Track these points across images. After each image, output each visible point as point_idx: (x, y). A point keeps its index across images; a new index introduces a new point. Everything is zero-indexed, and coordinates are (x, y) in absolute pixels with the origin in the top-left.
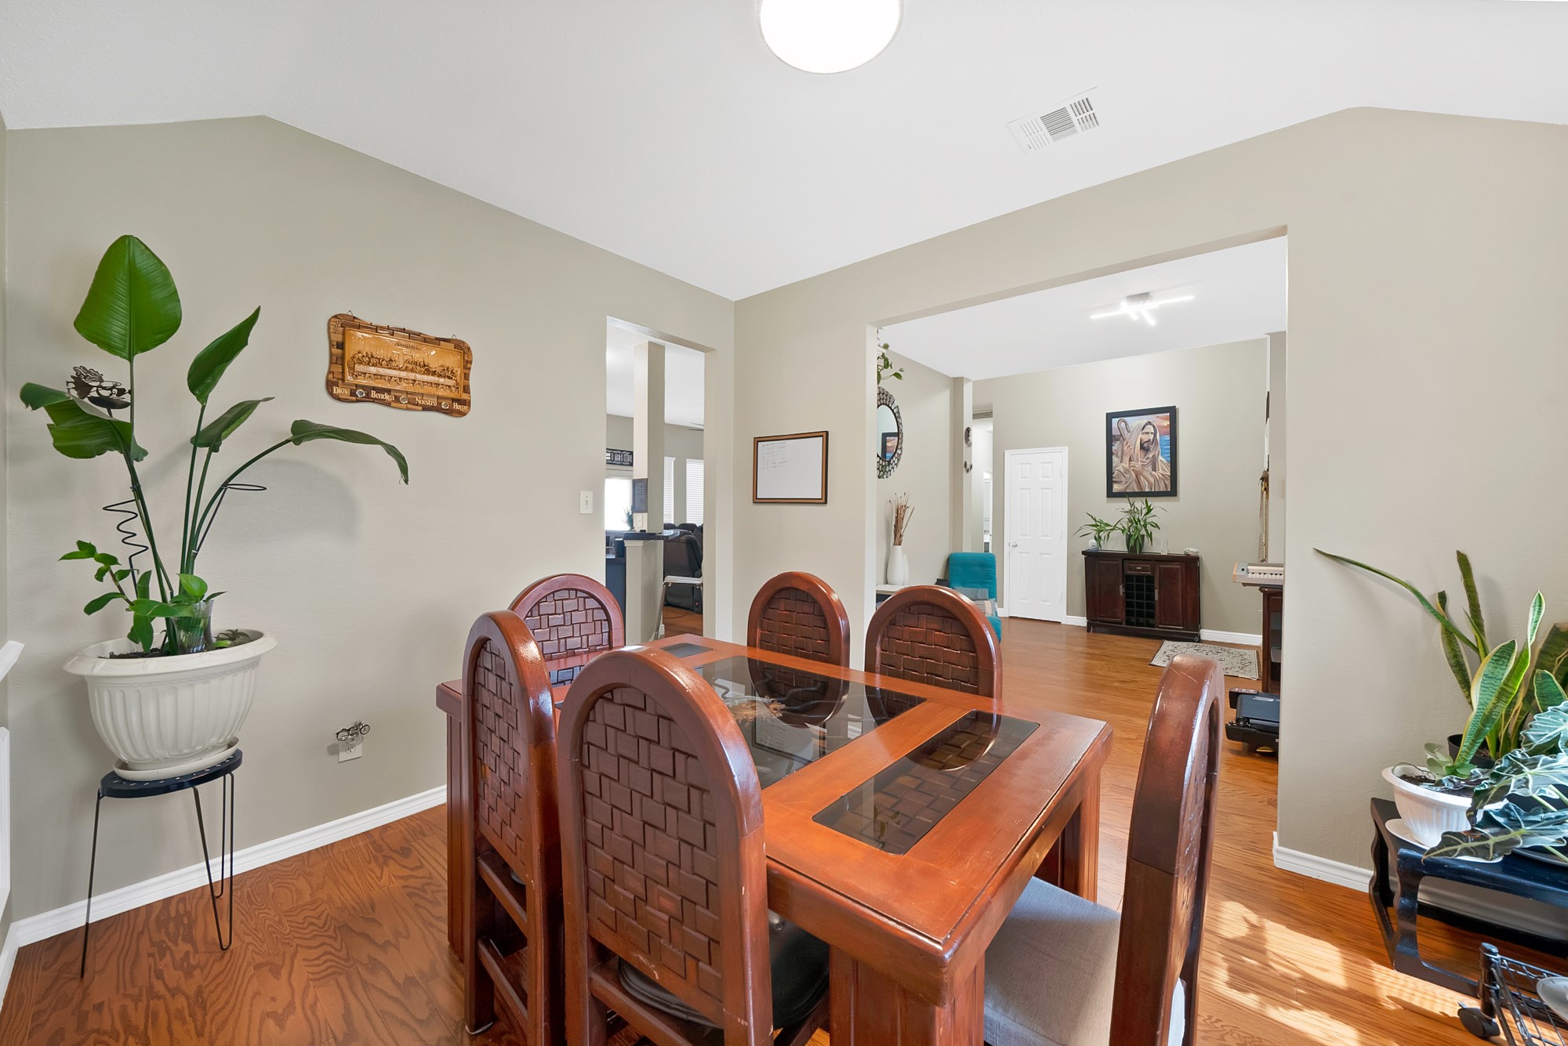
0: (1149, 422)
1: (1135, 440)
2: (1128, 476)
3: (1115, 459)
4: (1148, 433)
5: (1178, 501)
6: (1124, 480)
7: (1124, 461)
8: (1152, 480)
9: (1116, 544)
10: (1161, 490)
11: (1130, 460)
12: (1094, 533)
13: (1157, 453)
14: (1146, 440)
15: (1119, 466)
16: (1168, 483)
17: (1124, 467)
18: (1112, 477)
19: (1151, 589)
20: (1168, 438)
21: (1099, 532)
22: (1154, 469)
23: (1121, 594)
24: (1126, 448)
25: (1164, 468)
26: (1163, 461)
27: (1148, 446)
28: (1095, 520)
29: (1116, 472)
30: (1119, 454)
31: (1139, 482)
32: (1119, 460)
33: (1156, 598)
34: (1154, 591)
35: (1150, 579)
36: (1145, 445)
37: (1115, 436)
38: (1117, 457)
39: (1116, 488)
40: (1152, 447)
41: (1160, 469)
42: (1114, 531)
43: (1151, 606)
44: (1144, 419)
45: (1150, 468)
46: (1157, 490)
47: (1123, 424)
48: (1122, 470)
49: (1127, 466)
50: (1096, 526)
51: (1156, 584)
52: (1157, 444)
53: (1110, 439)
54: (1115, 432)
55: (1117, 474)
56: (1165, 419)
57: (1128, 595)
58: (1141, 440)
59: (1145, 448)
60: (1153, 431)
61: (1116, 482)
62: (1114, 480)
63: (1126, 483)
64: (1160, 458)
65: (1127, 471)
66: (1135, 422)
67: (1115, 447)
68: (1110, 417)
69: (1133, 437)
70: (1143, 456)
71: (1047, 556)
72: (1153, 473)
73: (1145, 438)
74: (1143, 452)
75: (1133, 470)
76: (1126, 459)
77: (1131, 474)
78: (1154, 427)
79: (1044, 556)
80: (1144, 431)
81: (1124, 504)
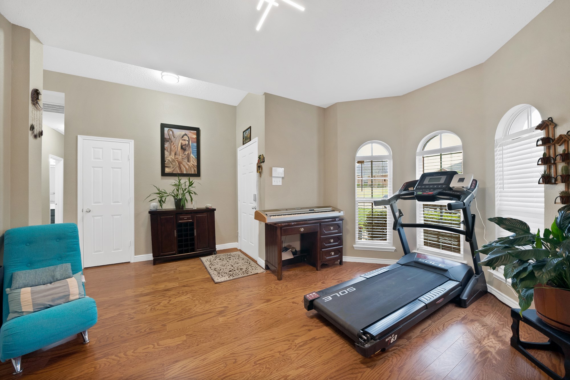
0: (186, 134)
1: (179, 143)
2: (174, 164)
3: (166, 153)
4: (185, 140)
5: (201, 179)
6: (172, 166)
7: (172, 155)
8: (187, 167)
9: (169, 205)
10: (192, 173)
11: (175, 154)
12: (158, 199)
13: (190, 152)
14: (184, 144)
15: (169, 157)
16: (196, 169)
17: (171, 158)
18: (164, 164)
19: (193, 230)
20: (195, 144)
21: (161, 197)
22: (189, 161)
23: (176, 235)
24: (172, 147)
25: (193, 161)
26: (193, 156)
27: (185, 148)
28: (159, 190)
29: (167, 161)
30: (169, 150)
31: (180, 168)
32: (169, 154)
33: (195, 234)
34: (194, 231)
35: (192, 224)
36: (184, 147)
37: (166, 139)
38: (168, 151)
39: (167, 170)
40: (187, 148)
41: (192, 161)
42: (168, 197)
43: (193, 239)
44: (183, 132)
45: (186, 160)
46: (190, 173)
47: (171, 132)
48: (171, 160)
49: (173, 158)
50: (159, 194)
51: (195, 227)
52: (190, 147)
53: (163, 140)
54: (166, 136)
55: (168, 162)
56: (194, 134)
57: (179, 236)
58: (181, 143)
59: (183, 148)
60: (188, 140)
61: (167, 167)
62: (165, 165)
63: (173, 168)
64: (192, 155)
65: (174, 161)
66: (178, 132)
67: (167, 145)
68: (163, 126)
69: (177, 141)
70: (182, 153)
71: (118, 217)
72: (188, 163)
73: (184, 143)
74: (182, 151)
75: (177, 161)
76: (173, 154)
77: (176, 163)
78: (188, 137)
79: (115, 217)
80: (183, 139)
81: (173, 180)
